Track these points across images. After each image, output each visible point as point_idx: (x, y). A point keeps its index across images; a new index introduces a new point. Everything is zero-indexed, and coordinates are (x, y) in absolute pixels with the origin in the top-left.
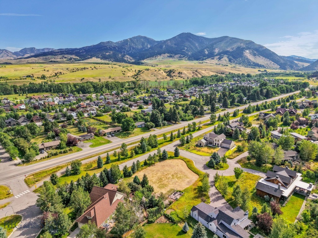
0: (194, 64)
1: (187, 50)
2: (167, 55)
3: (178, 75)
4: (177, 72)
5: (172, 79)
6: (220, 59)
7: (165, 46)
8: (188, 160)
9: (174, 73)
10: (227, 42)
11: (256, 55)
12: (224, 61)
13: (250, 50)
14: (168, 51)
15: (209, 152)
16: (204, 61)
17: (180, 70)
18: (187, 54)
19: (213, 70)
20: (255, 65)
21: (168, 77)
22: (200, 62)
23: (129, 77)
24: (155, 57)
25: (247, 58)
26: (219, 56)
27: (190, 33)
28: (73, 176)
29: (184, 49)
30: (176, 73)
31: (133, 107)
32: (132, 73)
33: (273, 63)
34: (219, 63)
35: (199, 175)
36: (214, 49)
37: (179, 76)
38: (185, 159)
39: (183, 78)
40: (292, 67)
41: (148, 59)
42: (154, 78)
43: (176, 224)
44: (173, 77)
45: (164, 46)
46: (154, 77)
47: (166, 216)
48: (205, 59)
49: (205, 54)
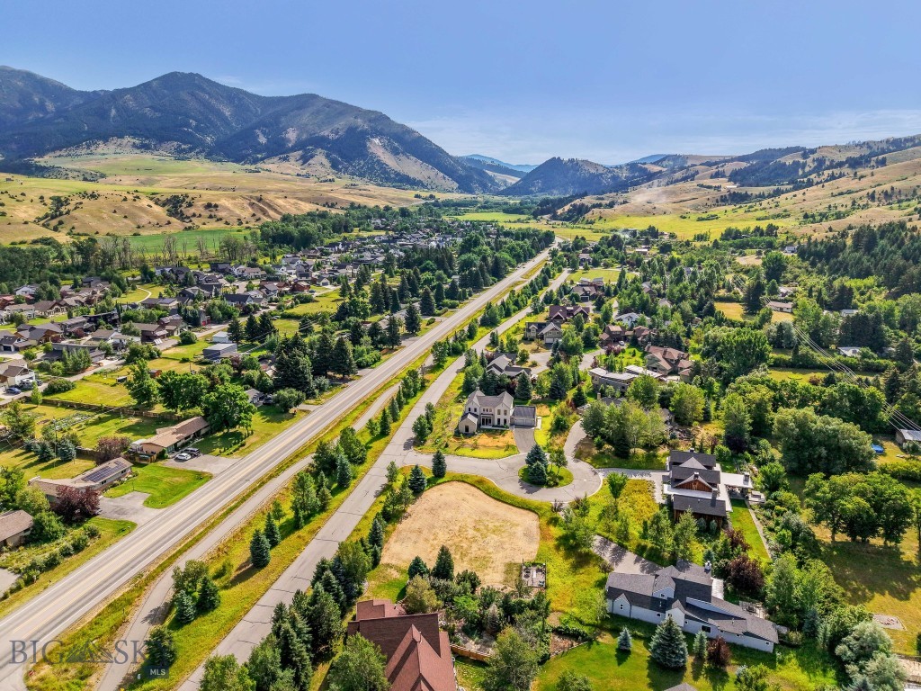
0: (231, 174)
1: (197, 129)
2: (128, 140)
3: (206, 213)
4: (200, 204)
5: (190, 228)
6: (305, 159)
7: (118, 111)
8: (476, 479)
9: (190, 205)
10: (318, 112)
11: (398, 154)
12: (319, 167)
13: (382, 138)
14: (130, 128)
15: (500, 444)
16: (260, 165)
17: (208, 196)
18: (202, 143)
19: (301, 195)
20: (400, 181)
21: (173, 220)
22: (248, 167)
23: (26, 223)
24: (88, 148)
25: (379, 161)
26: (301, 152)
27: (197, 75)
28: (206, 617)
29: (188, 125)
30: (198, 208)
31: (158, 341)
32: (33, 208)
33: (442, 174)
34: (304, 172)
35: (534, 511)
36: (284, 130)
37: (211, 217)
38: (467, 477)
39: (224, 220)
40: (485, 188)
41: (58, 153)
42: (127, 225)
43: (595, 643)
44: (192, 219)
45: (113, 112)
46: (125, 220)
47: (561, 632)
48: (262, 159)
49: (259, 143)
